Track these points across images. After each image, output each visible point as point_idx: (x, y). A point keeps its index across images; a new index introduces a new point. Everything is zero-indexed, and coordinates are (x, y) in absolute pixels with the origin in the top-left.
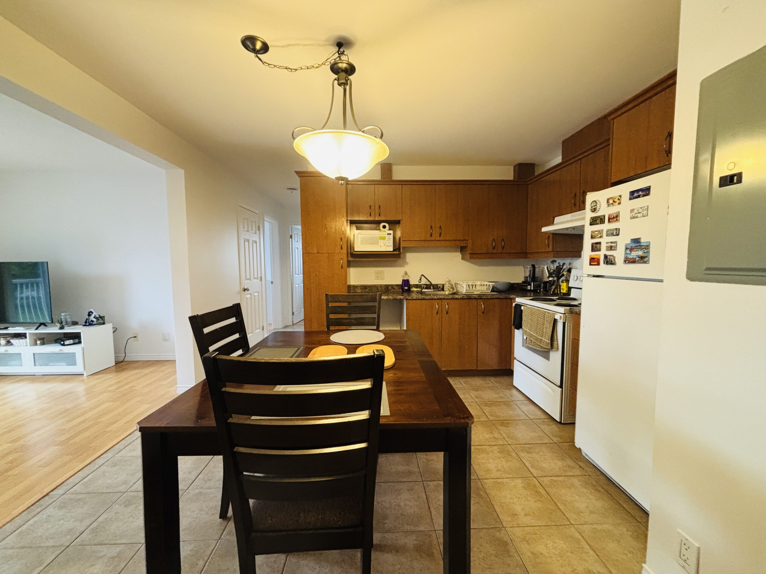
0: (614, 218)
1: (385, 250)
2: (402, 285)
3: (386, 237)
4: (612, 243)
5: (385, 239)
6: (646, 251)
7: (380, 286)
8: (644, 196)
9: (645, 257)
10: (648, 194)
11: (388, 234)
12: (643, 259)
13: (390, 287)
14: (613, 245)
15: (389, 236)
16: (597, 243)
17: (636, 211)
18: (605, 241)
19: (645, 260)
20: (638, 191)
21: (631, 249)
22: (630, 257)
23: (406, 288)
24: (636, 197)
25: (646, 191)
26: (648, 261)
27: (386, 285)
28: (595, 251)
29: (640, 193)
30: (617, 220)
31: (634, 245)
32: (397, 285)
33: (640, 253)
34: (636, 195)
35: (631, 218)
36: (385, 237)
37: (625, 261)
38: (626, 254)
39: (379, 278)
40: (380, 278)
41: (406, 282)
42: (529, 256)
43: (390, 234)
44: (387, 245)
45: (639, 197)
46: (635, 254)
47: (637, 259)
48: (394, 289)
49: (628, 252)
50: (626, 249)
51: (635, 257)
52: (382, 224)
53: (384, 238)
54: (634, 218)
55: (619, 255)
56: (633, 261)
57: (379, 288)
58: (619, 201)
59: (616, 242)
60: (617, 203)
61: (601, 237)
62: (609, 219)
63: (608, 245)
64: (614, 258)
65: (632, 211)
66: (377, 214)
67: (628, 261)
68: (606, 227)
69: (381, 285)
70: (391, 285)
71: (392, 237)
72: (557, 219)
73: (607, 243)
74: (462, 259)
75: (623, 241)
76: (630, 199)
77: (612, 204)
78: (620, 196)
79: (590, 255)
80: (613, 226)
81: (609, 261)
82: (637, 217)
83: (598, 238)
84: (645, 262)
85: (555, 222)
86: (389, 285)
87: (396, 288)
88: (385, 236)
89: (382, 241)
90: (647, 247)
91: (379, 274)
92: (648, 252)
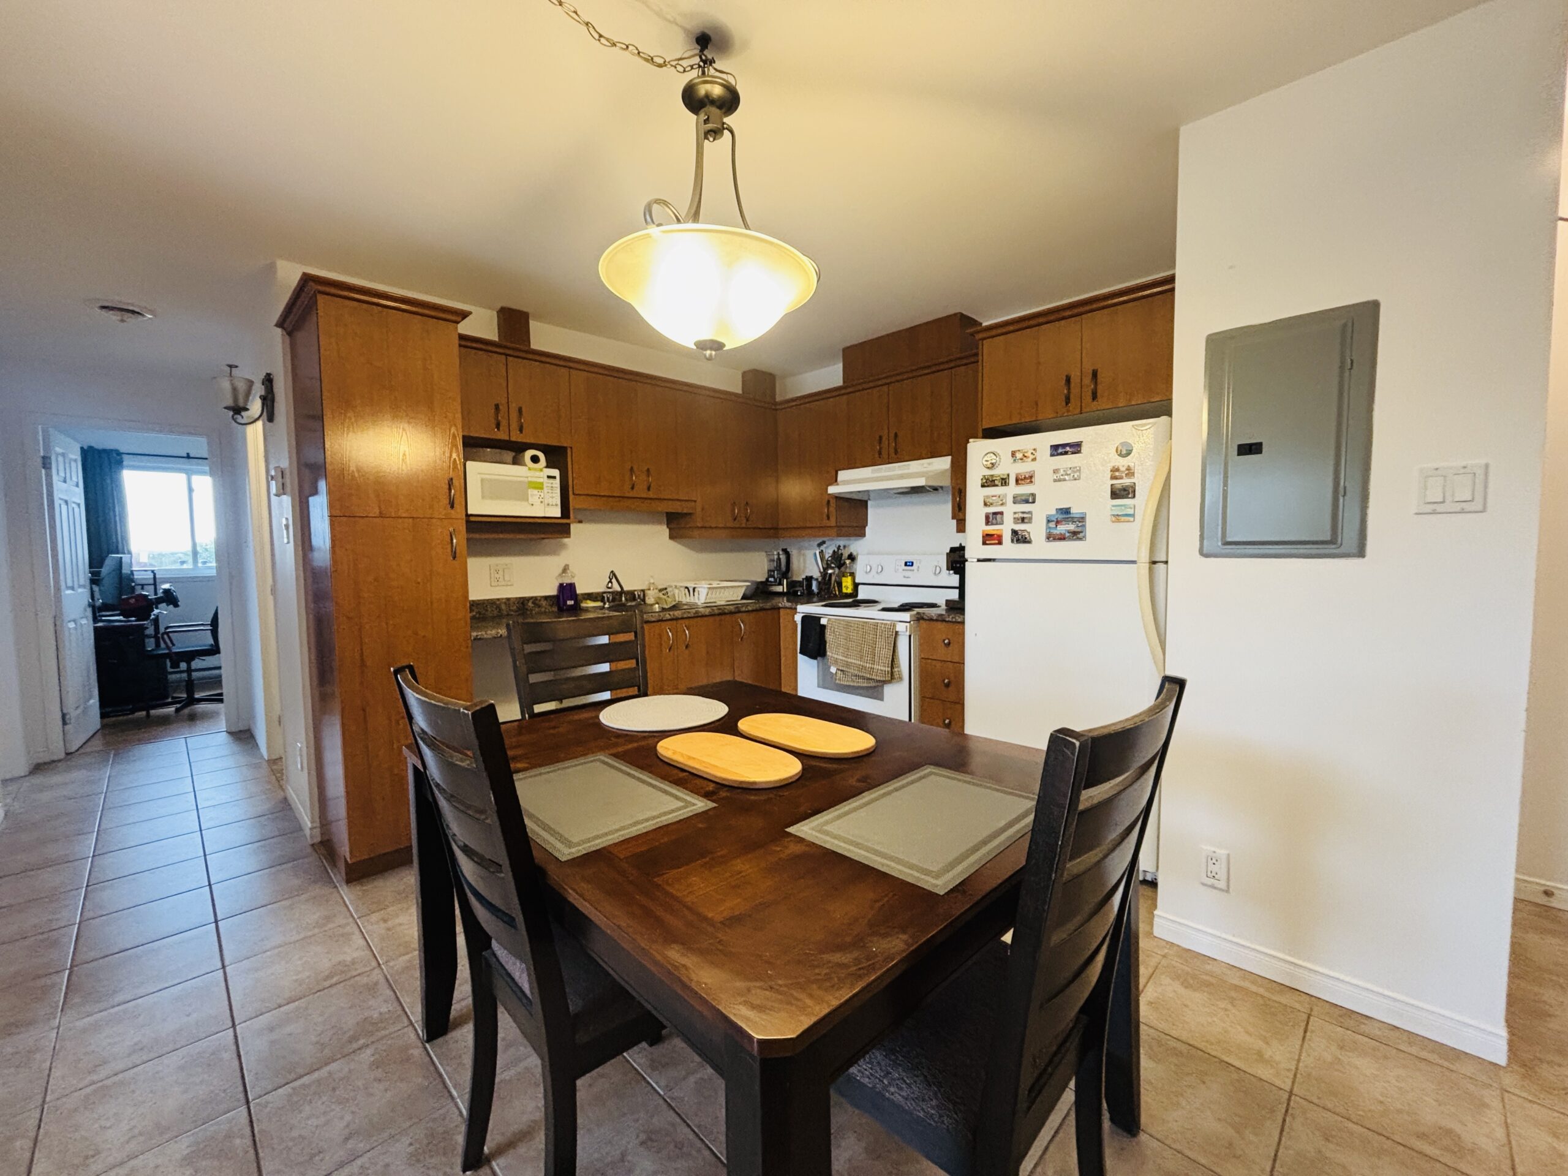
0: (1029, 479)
1: (542, 515)
2: (557, 597)
3: (545, 485)
4: (1023, 513)
5: (542, 488)
6: (1080, 524)
7: (505, 603)
8: (1073, 453)
9: (1079, 533)
10: (1079, 452)
11: (549, 477)
12: (1076, 535)
13: (530, 604)
14: (1025, 516)
15: (551, 481)
16: (995, 514)
17: (1062, 472)
18: (1010, 510)
19: (1081, 535)
20: (1064, 446)
21: (1058, 522)
22: (1055, 532)
23: (570, 603)
24: (1061, 454)
25: (1076, 448)
26: (1085, 537)
27: (520, 598)
28: (992, 524)
29: (1068, 449)
30: (1031, 482)
31: (1060, 517)
32: (546, 598)
33: (1072, 527)
34: (1060, 450)
35: (1055, 481)
36: (542, 483)
37: (1048, 538)
38: (1048, 528)
39: (500, 584)
40: (503, 583)
41: (567, 590)
42: (780, 532)
43: (554, 477)
44: (546, 502)
45: (1066, 453)
46: (1062, 528)
47: (1067, 535)
48: (539, 606)
49: (1052, 525)
50: (1049, 521)
51: (1063, 532)
52: (530, 453)
53: (539, 487)
54: (1060, 480)
55: (1037, 529)
56: (1062, 538)
57: (503, 607)
58: (1033, 457)
59: (1030, 513)
60: (1030, 459)
61: (1002, 504)
62: (1017, 481)
63: (1016, 516)
64: (1029, 533)
65: (1055, 471)
66: (514, 425)
67: (1051, 537)
68: (1012, 490)
69: (508, 599)
70: (532, 598)
71: (558, 485)
72: (843, 475)
73: (1015, 513)
74: (671, 537)
75: (1041, 511)
76: (1052, 455)
77: (1021, 459)
78: (1034, 450)
79: (983, 531)
80: (1025, 490)
81: (1019, 538)
82: (1065, 480)
83: (996, 506)
84: (1080, 539)
85: (840, 478)
86: (528, 599)
87: (544, 603)
88: (541, 480)
89: (535, 492)
90: (1082, 519)
91: (501, 572)
92: (1084, 526)
